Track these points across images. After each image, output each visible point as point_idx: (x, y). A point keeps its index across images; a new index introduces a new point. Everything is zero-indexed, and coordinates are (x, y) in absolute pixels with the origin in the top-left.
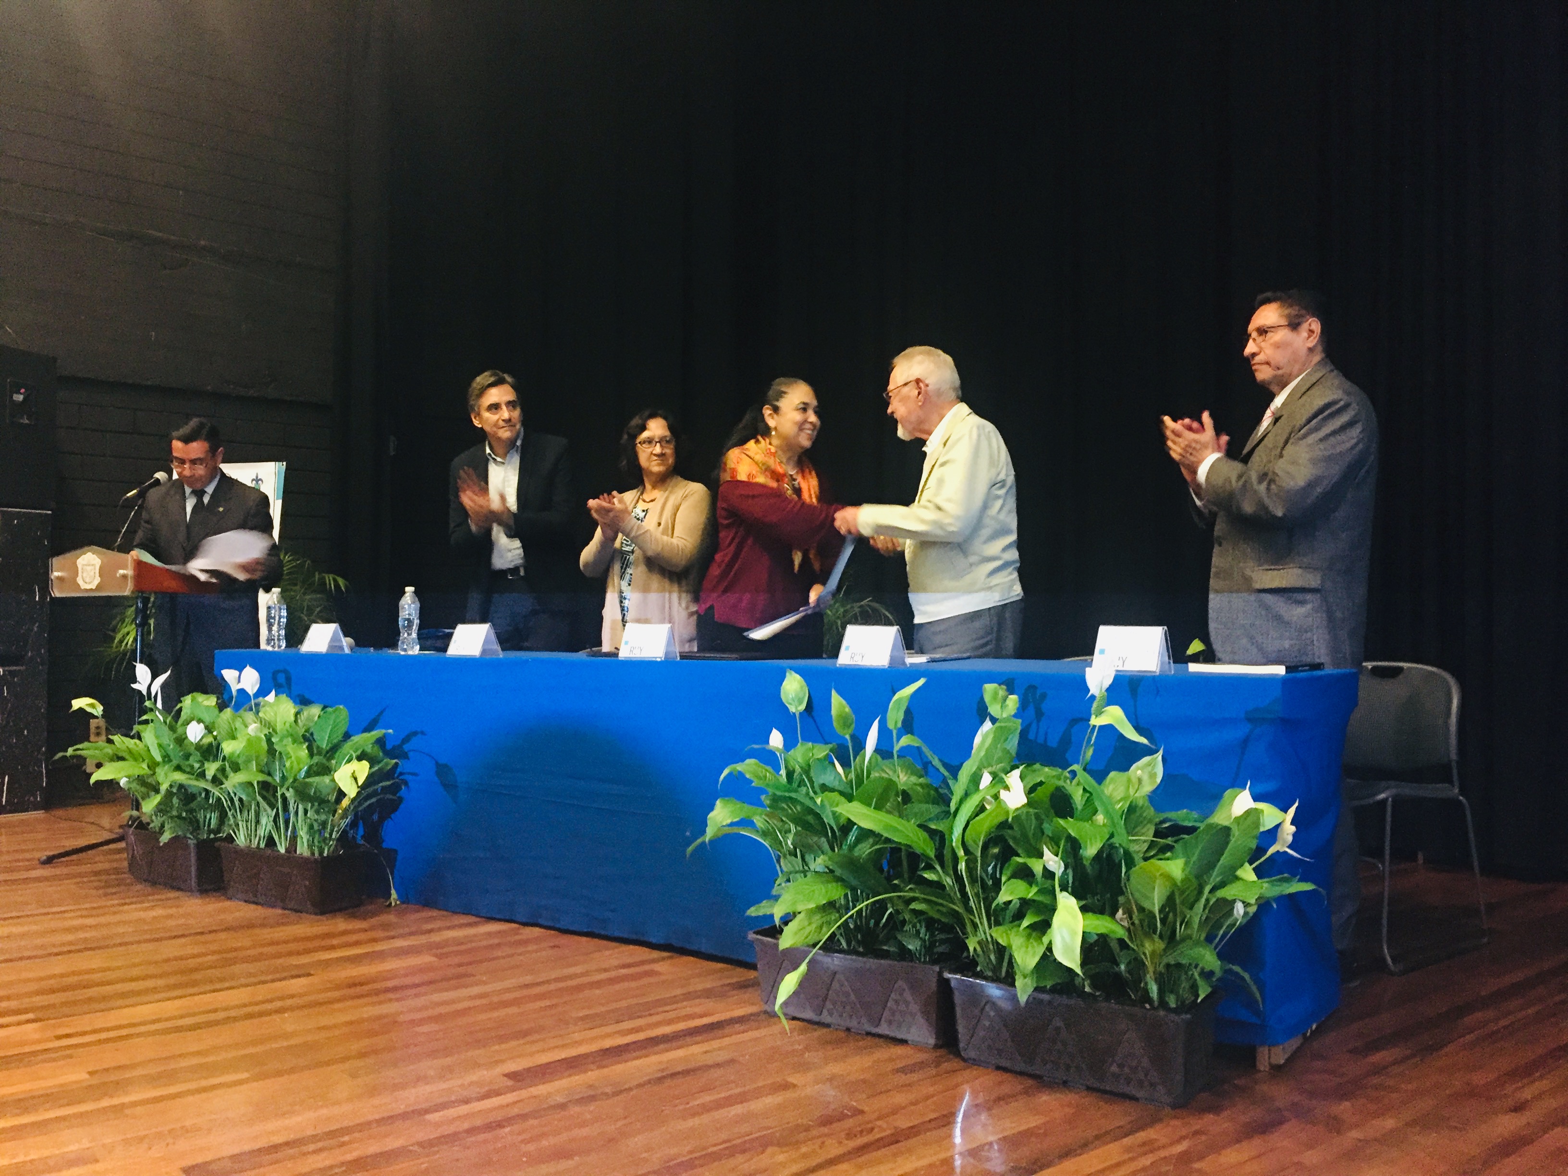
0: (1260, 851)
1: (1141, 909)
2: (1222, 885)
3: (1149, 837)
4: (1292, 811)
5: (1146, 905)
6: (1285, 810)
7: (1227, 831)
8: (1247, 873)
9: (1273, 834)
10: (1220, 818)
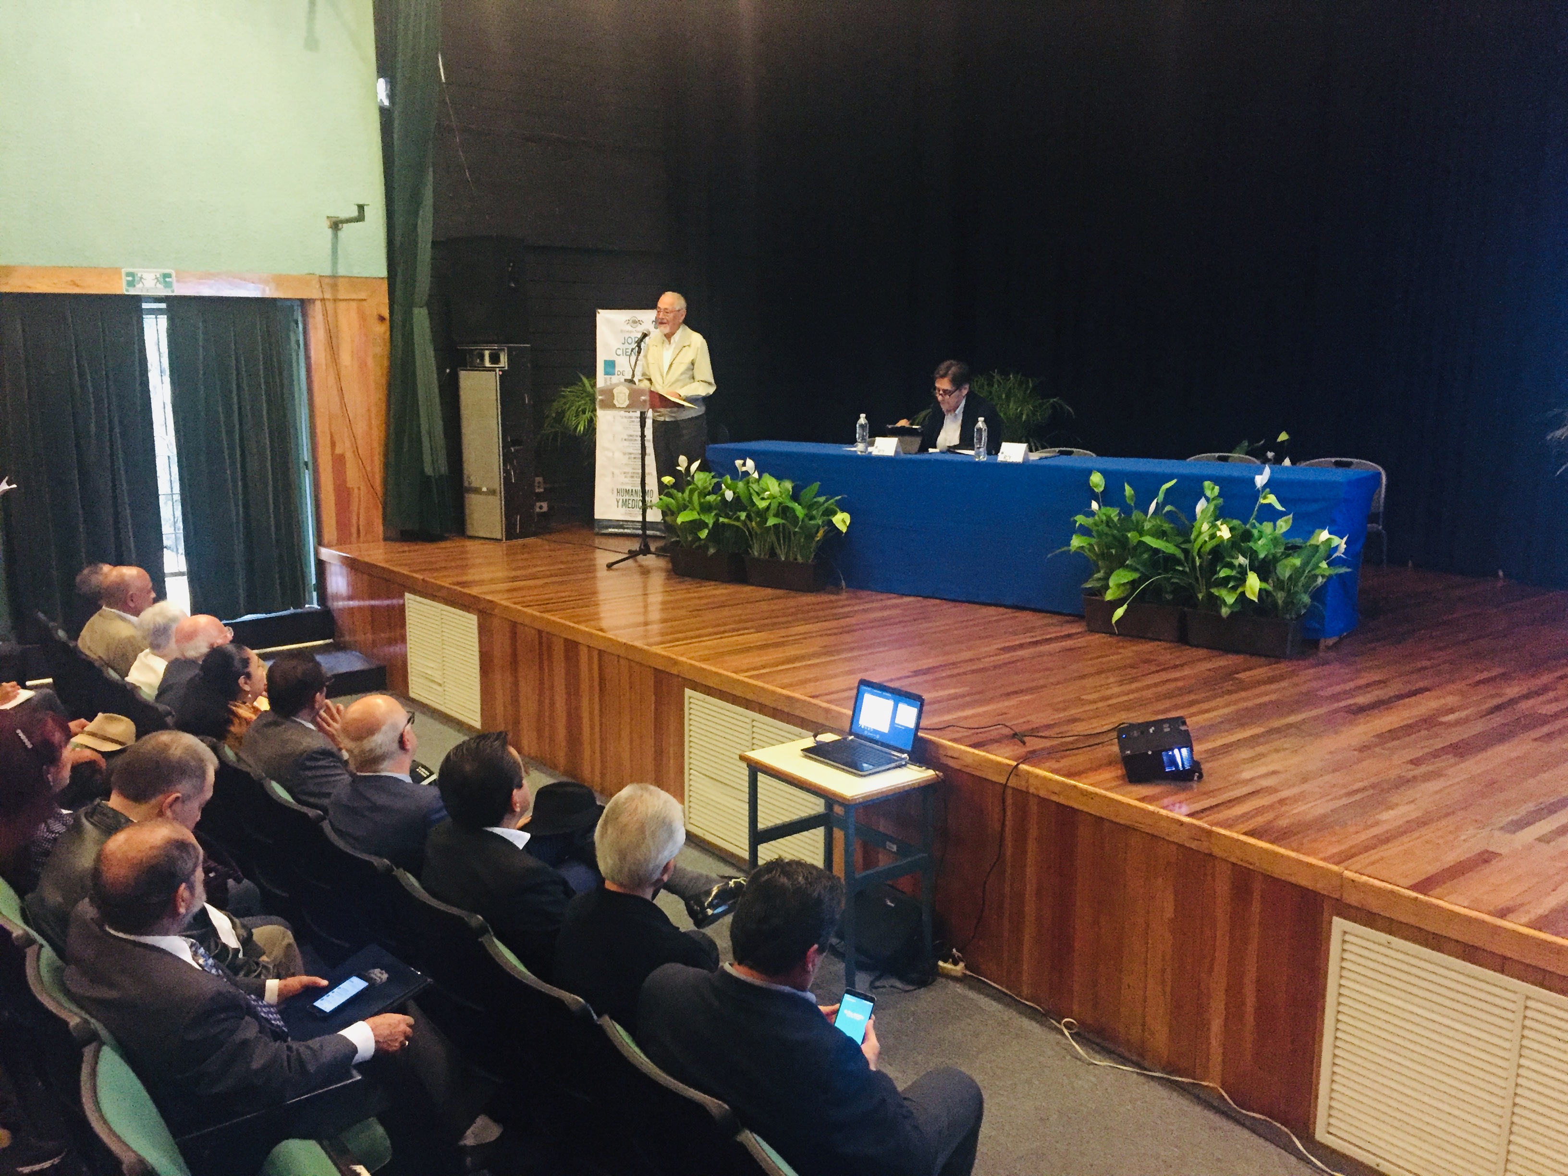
0: (1329, 556)
1: (1278, 579)
2: (1313, 569)
3: (1282, 550)
4: (1345, 539)
5: (1281, 578)
6: (1342, 538)
7: (1318, 546)
8: (1324, 565)
9: (1337, 547)
10: (1313, 541)
